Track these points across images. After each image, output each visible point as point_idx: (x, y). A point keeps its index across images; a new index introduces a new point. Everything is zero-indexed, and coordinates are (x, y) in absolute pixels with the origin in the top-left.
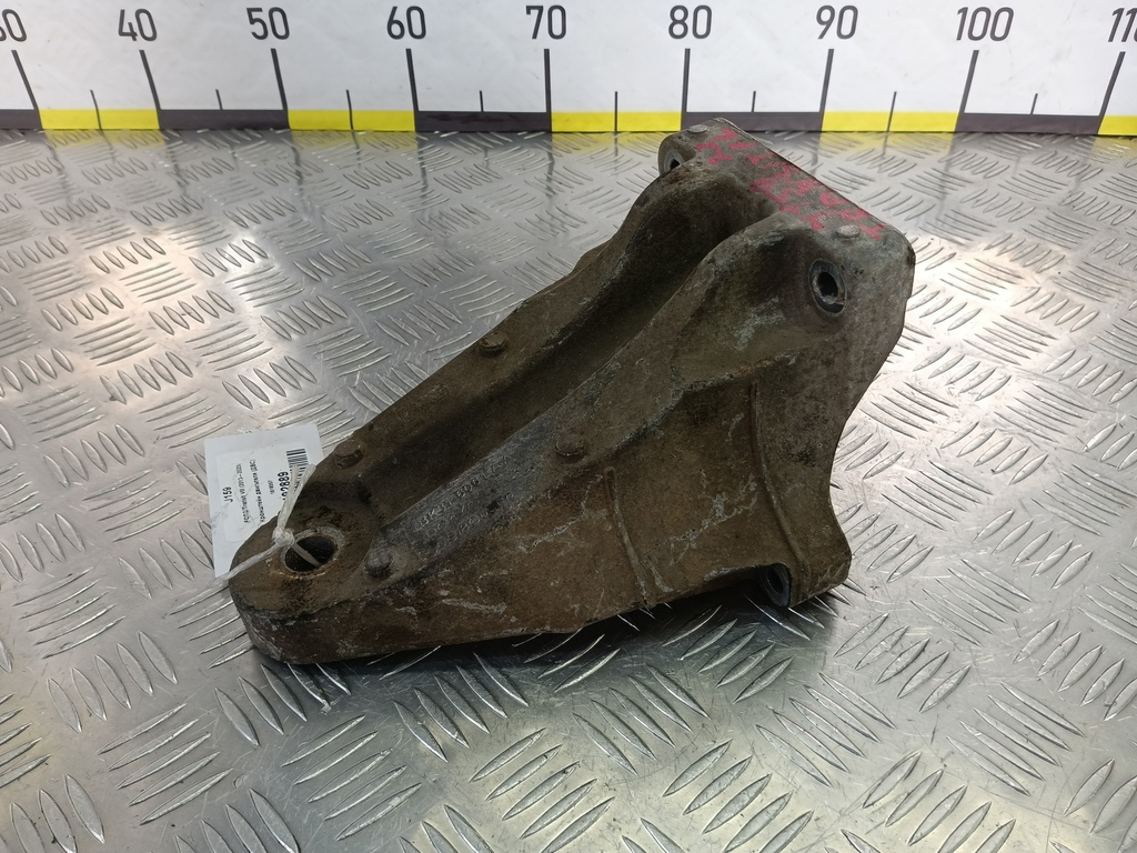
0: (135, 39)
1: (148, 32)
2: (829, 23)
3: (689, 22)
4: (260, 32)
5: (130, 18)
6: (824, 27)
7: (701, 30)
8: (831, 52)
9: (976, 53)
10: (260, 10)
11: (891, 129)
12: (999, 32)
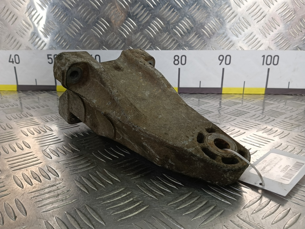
0: (13, 63)
1: (17, 61)
2: (222, 60)
3: (180, 60)
4: (51, 62)
5: (13, 57)
6: (221, 61)
7: (183, 62)
8: (223, 69)
9: (269, 69)
10: (51, 55)
11: (244, 93)
12: (275, 63)
